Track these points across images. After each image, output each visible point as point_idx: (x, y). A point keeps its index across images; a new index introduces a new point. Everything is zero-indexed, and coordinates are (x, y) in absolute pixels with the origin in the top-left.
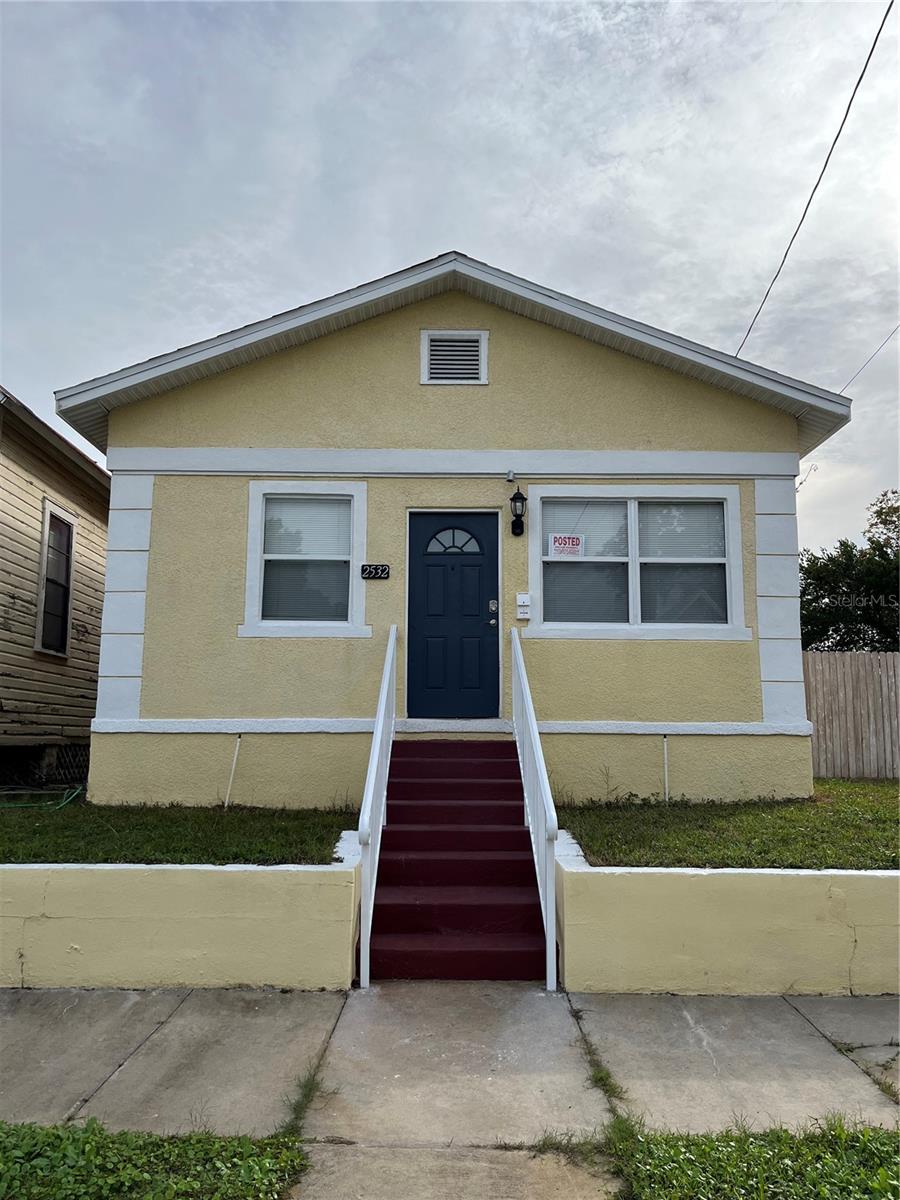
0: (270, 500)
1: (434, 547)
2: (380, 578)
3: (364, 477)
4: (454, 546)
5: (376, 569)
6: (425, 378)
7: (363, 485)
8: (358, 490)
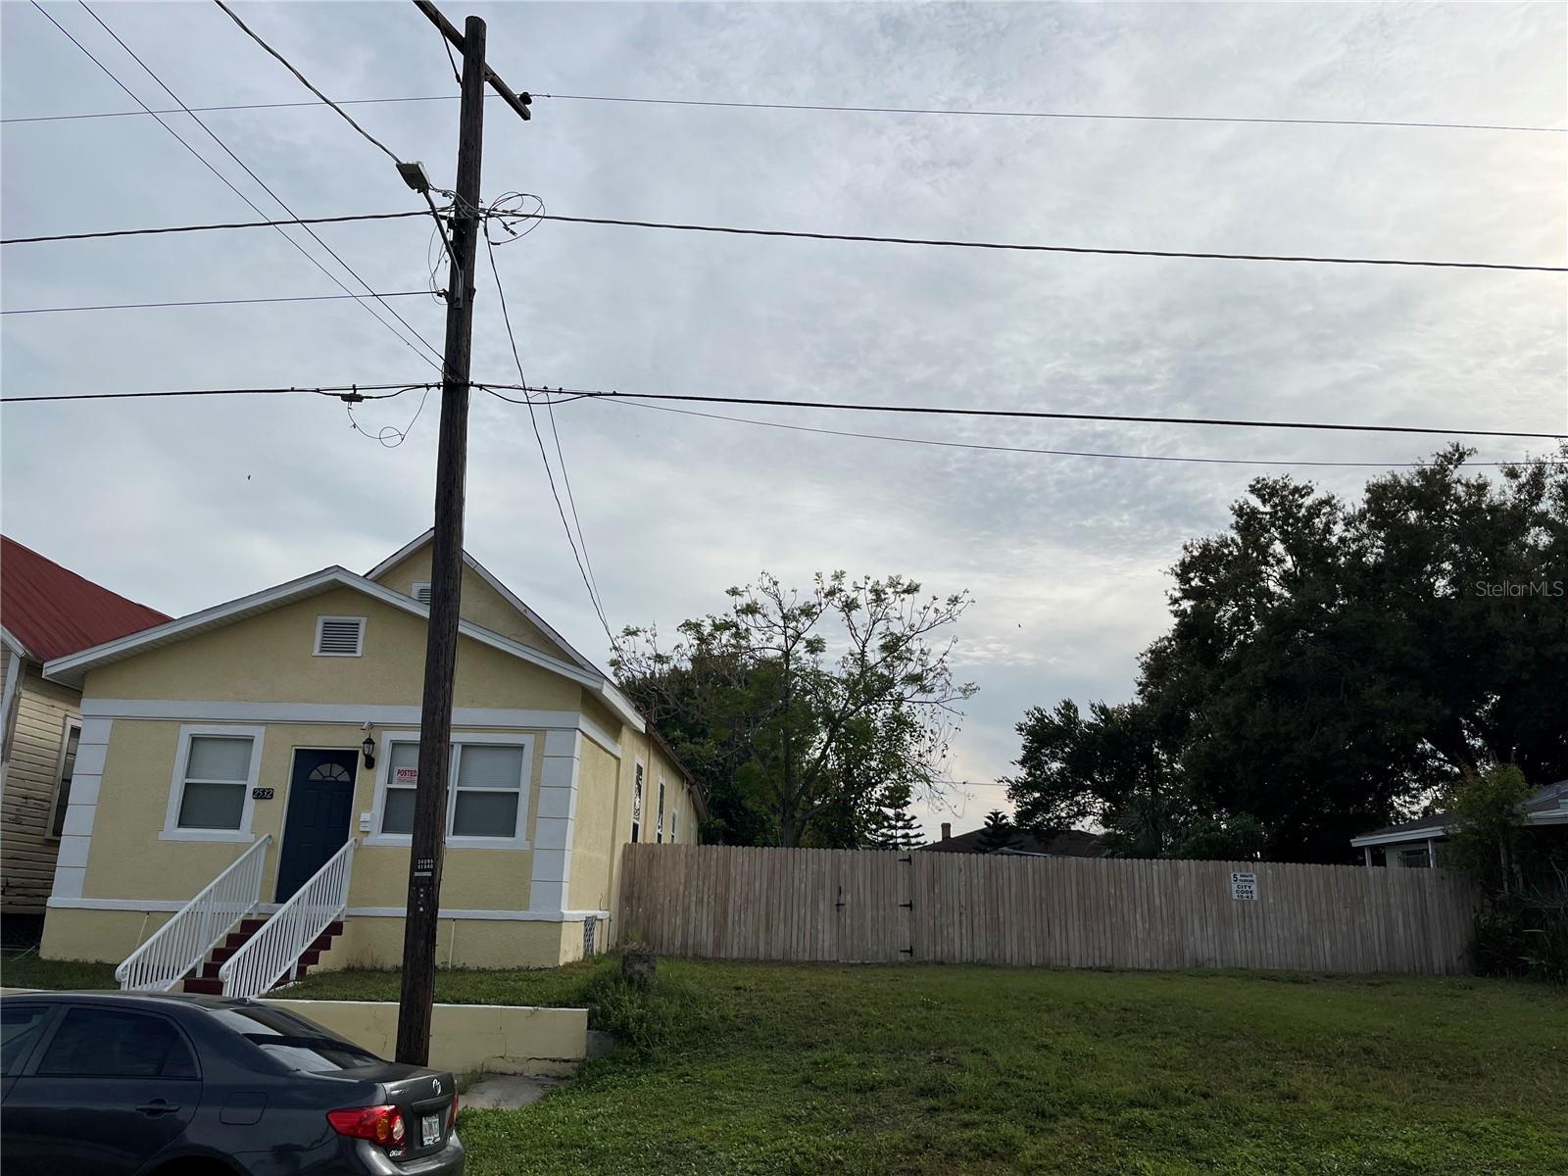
0: (195, 739)
1: (315, 775)
2: (265, 798)
3: (265, 723)
4: (330, 776)
5: (264, 790)
6: (316, 652)
7: (263, 729)
8: (258, 733)
